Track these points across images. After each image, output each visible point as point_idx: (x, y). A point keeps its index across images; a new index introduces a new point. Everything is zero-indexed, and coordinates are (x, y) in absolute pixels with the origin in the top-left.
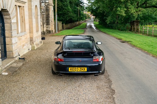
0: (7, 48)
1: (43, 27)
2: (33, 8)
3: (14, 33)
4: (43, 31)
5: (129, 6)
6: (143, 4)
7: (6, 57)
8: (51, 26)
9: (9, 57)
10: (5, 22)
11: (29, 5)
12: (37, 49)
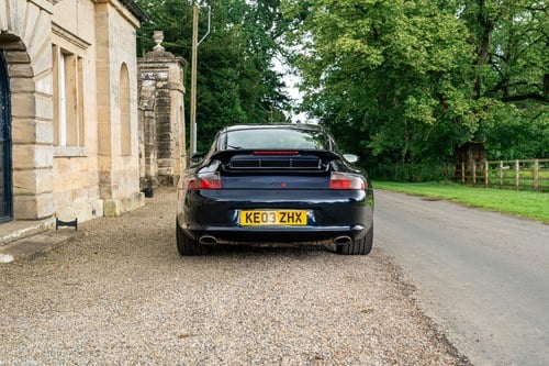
0: (15, 183)
1: (148, 161)
2: (115, 68)
3: (43, 132)
4: (147, 176)
5: (447, 90)
6: (496, 89)
7: (12, 216)
8: (175, 161)
9: (20, 216)
10: (12, 89)
11: (98, 57)
12: (122, 214)
